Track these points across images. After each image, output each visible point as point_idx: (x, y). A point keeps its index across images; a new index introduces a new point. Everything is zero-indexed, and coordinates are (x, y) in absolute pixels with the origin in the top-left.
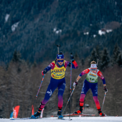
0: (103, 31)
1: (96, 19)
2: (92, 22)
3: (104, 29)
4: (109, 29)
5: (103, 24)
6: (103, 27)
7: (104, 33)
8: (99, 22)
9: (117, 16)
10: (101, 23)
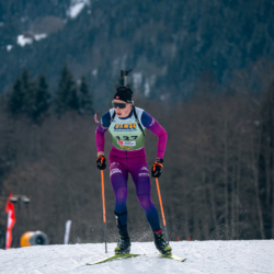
0: (26, 36)
1: (13, 12)
2: (4, 17)
3: (30, 32)
4: (40, 32)
5: (26, 23)
6: (27, 29)
7: (28, 41)
8: (19, 17)
9: (56, 3)
10: (23, 20)
